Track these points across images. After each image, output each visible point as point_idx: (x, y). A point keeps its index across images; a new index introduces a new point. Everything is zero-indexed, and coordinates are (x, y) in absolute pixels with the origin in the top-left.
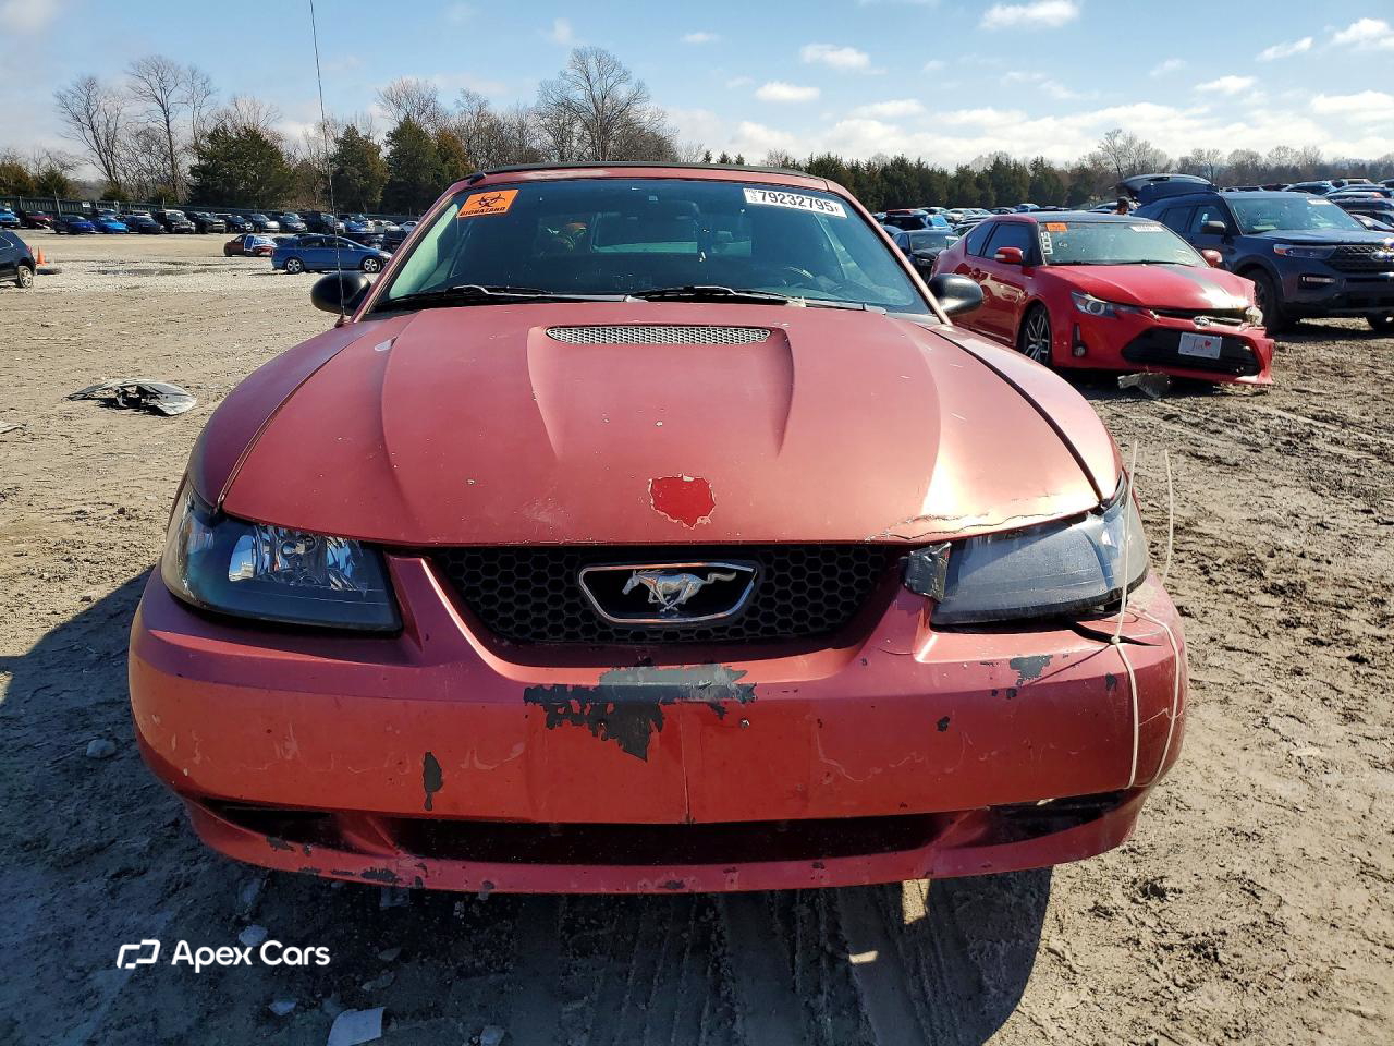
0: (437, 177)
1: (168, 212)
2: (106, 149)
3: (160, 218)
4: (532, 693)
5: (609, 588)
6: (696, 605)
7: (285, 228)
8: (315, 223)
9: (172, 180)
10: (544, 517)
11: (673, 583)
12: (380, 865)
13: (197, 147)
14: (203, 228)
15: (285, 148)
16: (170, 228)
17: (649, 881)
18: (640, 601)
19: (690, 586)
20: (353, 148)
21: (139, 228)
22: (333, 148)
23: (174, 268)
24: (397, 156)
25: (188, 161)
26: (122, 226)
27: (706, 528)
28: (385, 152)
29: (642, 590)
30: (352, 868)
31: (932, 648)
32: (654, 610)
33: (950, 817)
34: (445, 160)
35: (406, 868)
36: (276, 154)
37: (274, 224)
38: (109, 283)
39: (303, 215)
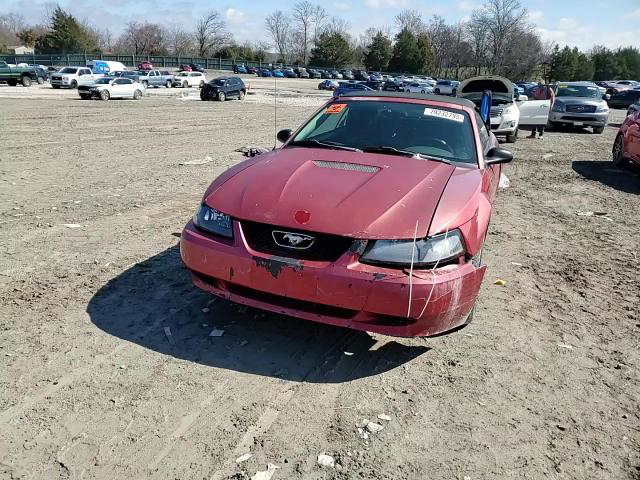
0: (415, 56)
1: (300, 69)
2: (281, 41)
3: (296, 71)
4: (255, 258)
5: (279, 237)
6: (300, 245)
7: (345, 78)
8: (358, 76)
9: (303, 55)
10: (267, 216)
11: (295, 238)
12: (222, 293)
13: (315, 41)
14: (312, 76)
15: (351, 41)
16: (299, 75)
17: (278, 310)
18: (287, 241)
19: (299, 239)
20: (379, 42)
21: (288, 76)
22: (371, 42)
23: (298, 94)
24: (398, 46)
25: (312, 46)
26: (282, 74)
27: (304, 225)
28: (394, 43)
29: (288, 239)
30: (218, 292)
31: (354, 265)
32: (290, 244)
33: (357, 312)
34: (420, 48)
35: (228, 294)
36: (346, 44)
37: (340, 76)
38: (271, 100)
39: (354, 72)
